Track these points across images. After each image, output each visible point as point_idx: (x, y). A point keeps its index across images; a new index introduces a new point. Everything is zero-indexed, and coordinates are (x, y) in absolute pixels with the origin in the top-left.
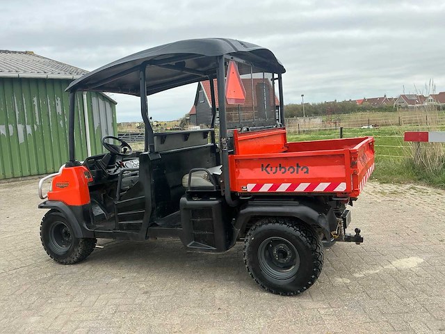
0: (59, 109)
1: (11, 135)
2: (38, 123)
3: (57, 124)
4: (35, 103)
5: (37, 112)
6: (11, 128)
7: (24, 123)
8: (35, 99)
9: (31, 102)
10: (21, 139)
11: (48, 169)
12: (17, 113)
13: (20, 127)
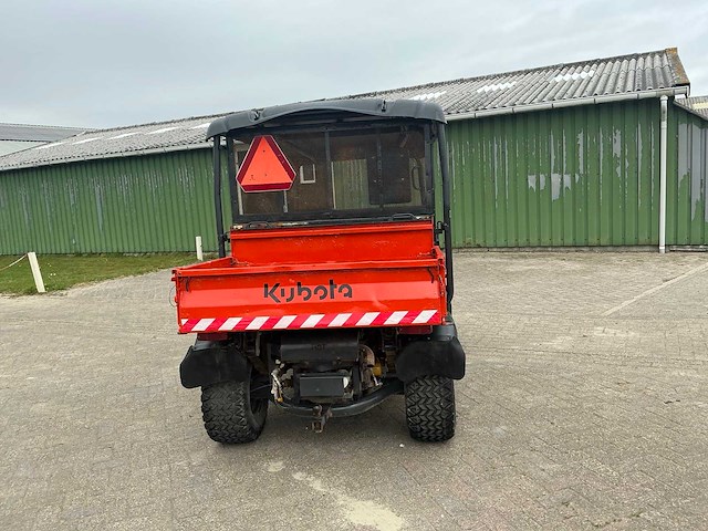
0: (617, 149)
1: (542, 188)
2: (581, 171)
3: (612, 172)
4: (581, 142)
5: (581, 155)
6: (542, 178)
7: (561, 172)
8: (581, 136)
9: (575, 140)
10: (555, 194)
11: (590, 240)
12: (553, 157)
13: (555, 178)
